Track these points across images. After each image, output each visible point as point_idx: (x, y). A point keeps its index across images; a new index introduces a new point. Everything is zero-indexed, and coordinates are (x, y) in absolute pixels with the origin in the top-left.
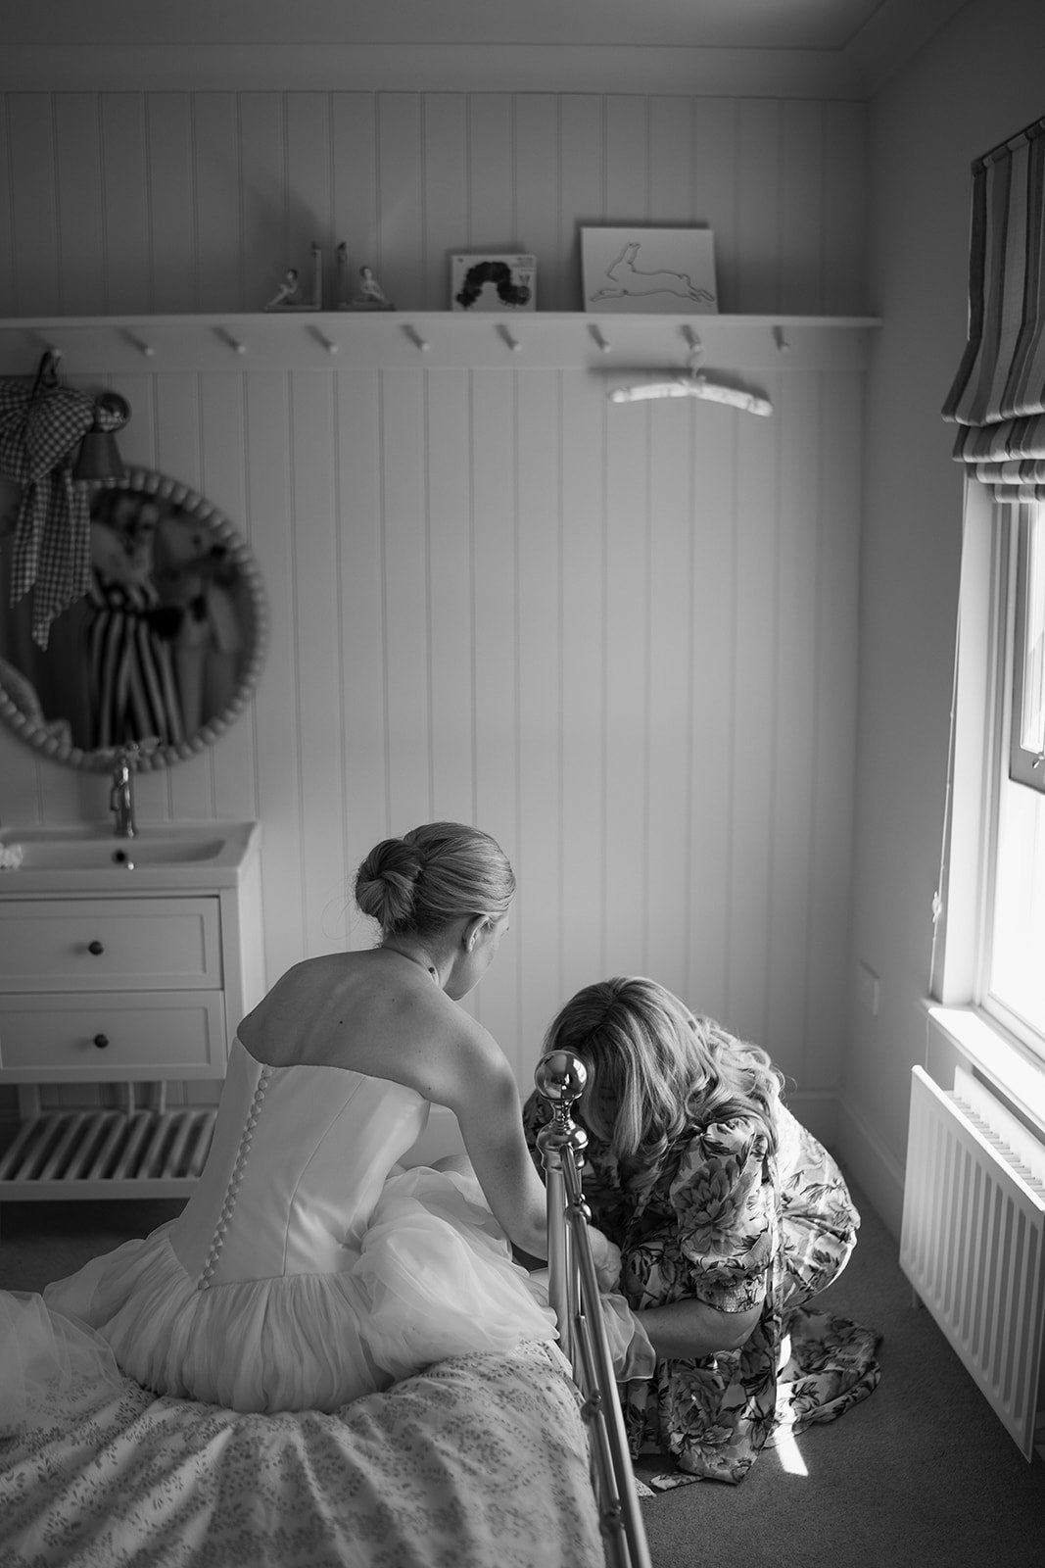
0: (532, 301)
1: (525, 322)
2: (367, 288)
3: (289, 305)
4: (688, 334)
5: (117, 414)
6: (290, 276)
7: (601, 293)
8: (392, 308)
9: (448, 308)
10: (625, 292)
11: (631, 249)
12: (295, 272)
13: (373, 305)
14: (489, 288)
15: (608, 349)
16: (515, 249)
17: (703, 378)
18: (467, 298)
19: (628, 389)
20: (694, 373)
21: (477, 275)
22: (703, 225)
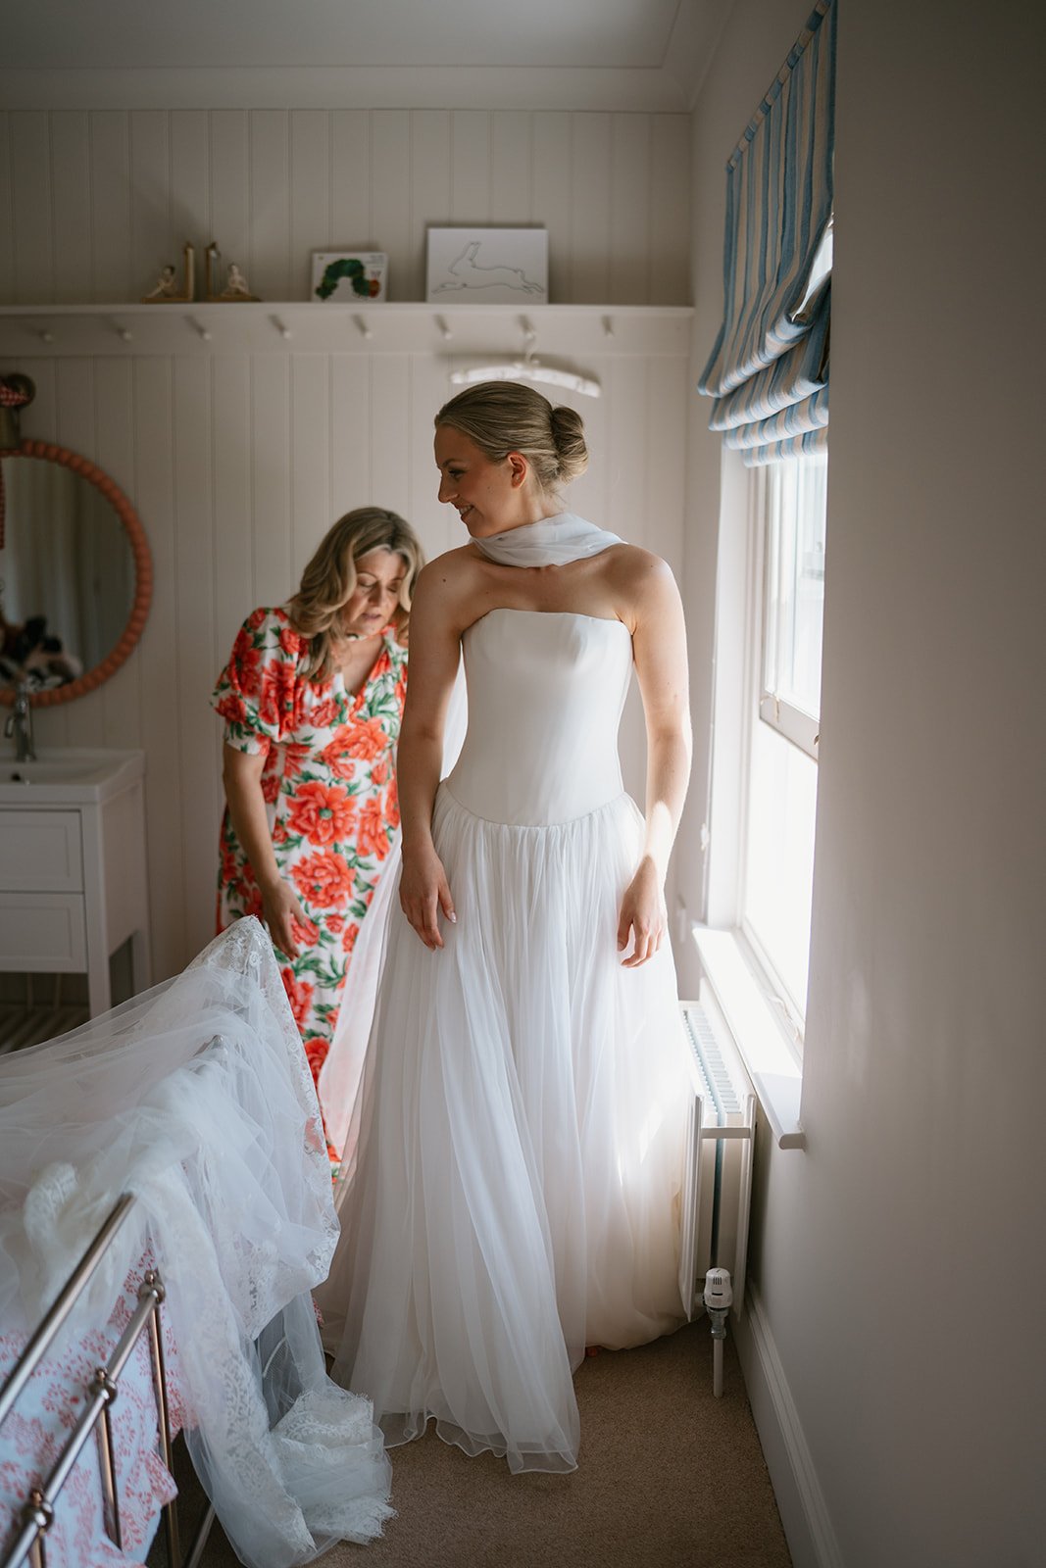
0: (382, 293)
1: (375, 311)
2: (233, 282)
3: (166, 297)
4: (525, 324)
5: (22, 391)
6: (168, 271)
7: (443, 286)
8: (256, 299)
9: (308, 299)
10: (465, 285)
11: (472, 247)
12: (172, 269)
13: (239, 297)
14: (345, 283)
15: (448, 336)
16: (370, 248)
17: (536, 362)
18: (325, 291)
19: (466, 371)
20: (528, 357)
21: (335, 271)
22: (540, 226)
